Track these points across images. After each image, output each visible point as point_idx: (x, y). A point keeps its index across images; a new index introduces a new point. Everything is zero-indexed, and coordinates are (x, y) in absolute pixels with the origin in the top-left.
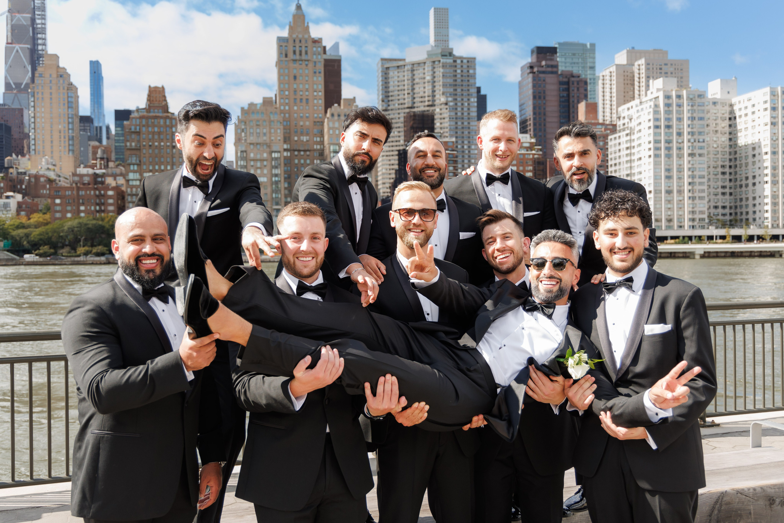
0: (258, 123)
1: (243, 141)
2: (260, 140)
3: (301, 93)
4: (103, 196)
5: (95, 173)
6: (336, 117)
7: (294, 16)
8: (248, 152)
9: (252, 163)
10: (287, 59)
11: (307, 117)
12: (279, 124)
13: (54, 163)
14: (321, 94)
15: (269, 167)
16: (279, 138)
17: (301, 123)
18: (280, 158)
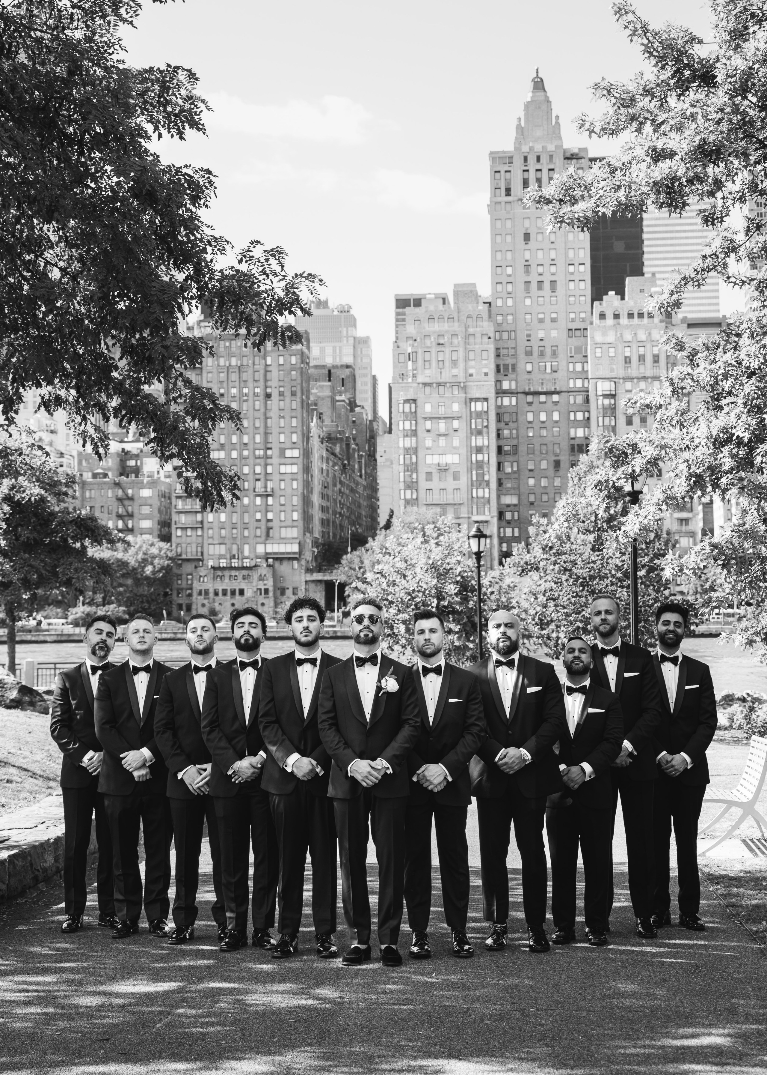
0: (441, 341)
1: (410, 380)
2: (446, 376)
3: (540, 269)
4: (131, 499)
5: (123, 450)
6: (610, 321)
7: (527, 106)
8: (419, 402)
9: (428, 424)
10: (509, 199)
11: (553, 320)
12: (485, 339)
13: (52, 428)
14: (585, 270)
15: (463, 433)
16: (486, 370)
17: (541, 334)
18: (487, 412)
